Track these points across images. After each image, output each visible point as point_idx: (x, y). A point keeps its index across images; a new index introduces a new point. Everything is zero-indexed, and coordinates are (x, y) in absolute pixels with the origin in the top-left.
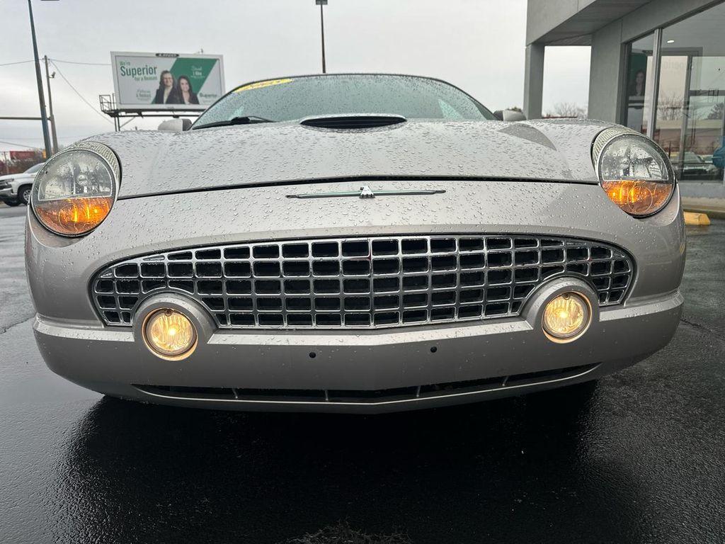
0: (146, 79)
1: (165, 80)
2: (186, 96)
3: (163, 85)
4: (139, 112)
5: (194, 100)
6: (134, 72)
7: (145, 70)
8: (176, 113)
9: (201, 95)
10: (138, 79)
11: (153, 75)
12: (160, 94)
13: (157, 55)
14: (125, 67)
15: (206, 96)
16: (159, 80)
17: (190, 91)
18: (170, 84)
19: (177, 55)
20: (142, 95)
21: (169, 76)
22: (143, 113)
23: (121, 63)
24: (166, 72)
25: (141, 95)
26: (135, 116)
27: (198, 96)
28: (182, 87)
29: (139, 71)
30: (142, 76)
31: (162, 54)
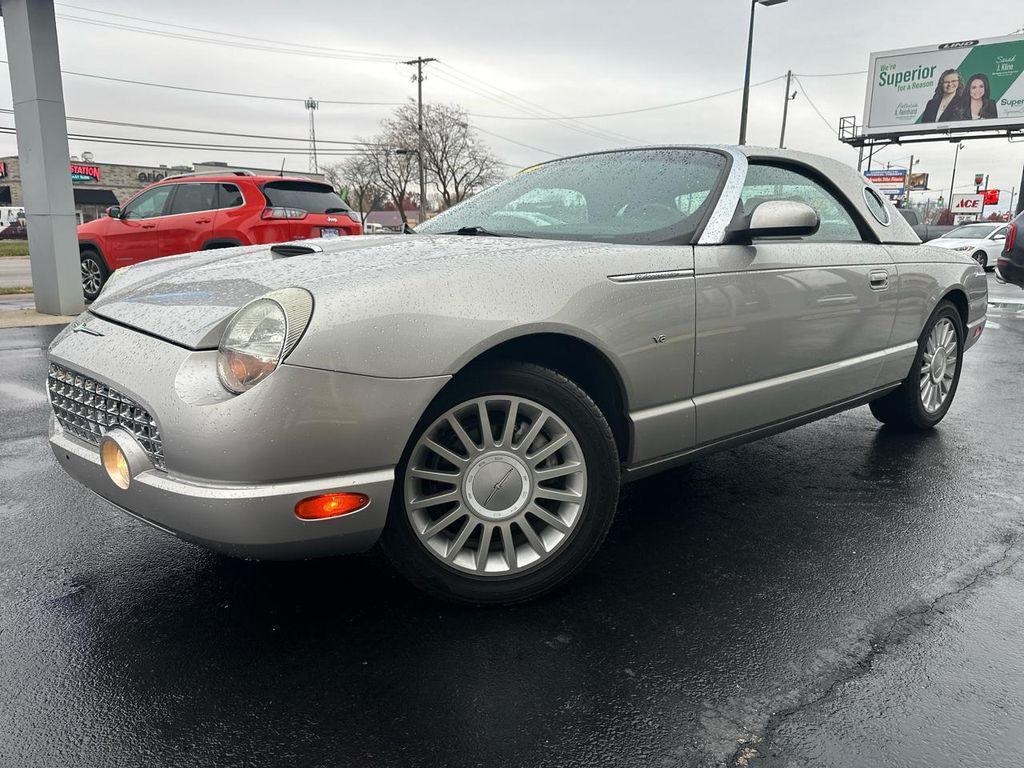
0: (915, 86)
1: (946, 85)
2: (976, 107)
3: (940, 92)
4: (895, 138)
5: (989, 111)
6: (896, 80)
7: (917, 74)
8: (954, 135)
9: (1004, 103)
10: (903, 88)
11: (929, 79)
12: (932, 107)
13: (942, 47)
14: (887, 73)
15: (1012, 103)
16: (935, 85)
17: (985, 97)
18: (953, 91)
19: (976, 42)
20: (904, 111)
21: (954, 77)
22: (901, 139)
23: (883, 68)
24: (951, 71)
25: (902, 113)
26: (887, 143)
27: (998, 104)
28: (973, 91)
29: (906, 76)
30: (911, 82)
31: (950, 45)
